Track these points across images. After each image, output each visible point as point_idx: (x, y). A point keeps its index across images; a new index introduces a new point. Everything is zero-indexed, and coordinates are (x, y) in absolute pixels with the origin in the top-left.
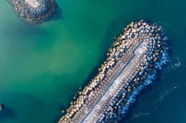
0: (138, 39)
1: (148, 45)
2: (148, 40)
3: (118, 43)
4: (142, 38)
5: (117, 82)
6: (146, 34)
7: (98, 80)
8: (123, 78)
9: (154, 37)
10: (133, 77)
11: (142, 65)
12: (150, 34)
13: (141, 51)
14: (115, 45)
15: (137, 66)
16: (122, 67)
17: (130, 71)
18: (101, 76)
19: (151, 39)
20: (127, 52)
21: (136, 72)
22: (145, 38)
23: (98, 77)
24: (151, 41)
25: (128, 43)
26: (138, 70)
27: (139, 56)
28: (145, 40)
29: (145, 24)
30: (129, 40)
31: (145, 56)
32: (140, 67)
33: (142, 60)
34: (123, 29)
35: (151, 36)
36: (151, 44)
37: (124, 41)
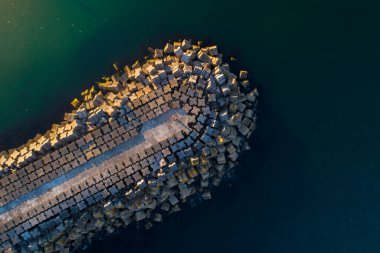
1: (191, 125)
2: (196, 111)
3: (115, 84)
4: (184, 98)
6: (200, 93)
7: (10, 163)
8: (76, 185)
9: (221, 110)
10: (106, 193)
11: (145, 171)
12: (212, 98)
13: (161, 133)
14: (106, 85)
15: (130, 171)
16: (89, 155)
17: (105, 175)
18: (25, 153)
19: (206, 111)
20: (122, 120)
21: (121, 185)
22: (193, 101)
23: (15, 154)
24: (202, 118)
25: (140, 94)
26: (129, 182)
27: (148, 146)
28: (187, 108)
29: (215, 60)
30: (147, 90)
31: (166, 152)
32: (137, 176)
33: (151, 160)
34: (150, 49)
35: (210, 105)
36: (198, 127)
37: (132, 86)
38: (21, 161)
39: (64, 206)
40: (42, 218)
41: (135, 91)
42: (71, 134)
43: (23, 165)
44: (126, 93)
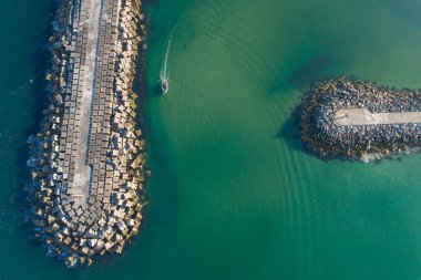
0: (99, 198)
1: (72, 203)
2: (80, 212)
3: (133, 165)
4: (93, 208)
5: (87, 94)
6: (90, 222)
7: (122, 74)
8: (82, 107)
9: (71, 230)
10: (65, 122)
11: (62, 156)
12: (82, 229)
13: (80, 179)
14: (139, 160)
15: (69, 145)
16: (94, 125)
17: (76, 129)
18: (123, 86)
19: (75, 220)
20: (104, 158)
21: (63, 135)
22: (87, 213)
23: (126, 80)
24: (72, 214)
25: (116, 179)
26: (63, 141)
27: (76, 167)
28: (85, 207)
29: (108, 246)
30: (116, 186)
31: (65, 176)
32: (62, 148)
33: (67, 164)
34: (146, 203)
35: (77, 225)
36: (68, 208)
37: (126, 176)
38: (119, 82)
39: (74, 93)
40: (76, 76)
41: (121, 177)
42: (116, 120)
43: (115, 81)
44: (124, 170)
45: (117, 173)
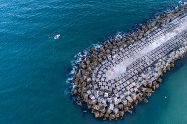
0: (117, 84)
1: (104, 73)
2: (103, 79)
3: (144, 89)
4: (109, 84)
6: (102, 88)
8: (148, 46)
9: (91, 82)
10: (135, 44)
11: (120, 53)
15: (127, 53)
16: (146, 57)
17: (137, 51)
18: (173, 56)
19: (98, 80)
20: (136, 72)
21: (129, 47)
22: (105, 84)
23: (177, 56)
24: (99, 76)
25: (131, 86)
26: (126, 49)
28: (107, 80)
30: (128, 88)
31: (113, 61)
32: (124, 51)
33: (119, 58)
35: (97, 83)
36: (100, 73)
37: (136, 90)
38: (173, 53)
39: (149, 39)
40: (156, 35)
41: (134, 87)
42: (157, 65)
43: (172, 51)
44: (138, 86)
45: (134, 84)
